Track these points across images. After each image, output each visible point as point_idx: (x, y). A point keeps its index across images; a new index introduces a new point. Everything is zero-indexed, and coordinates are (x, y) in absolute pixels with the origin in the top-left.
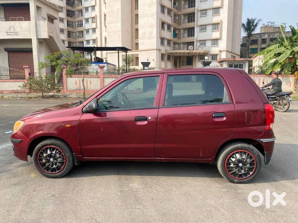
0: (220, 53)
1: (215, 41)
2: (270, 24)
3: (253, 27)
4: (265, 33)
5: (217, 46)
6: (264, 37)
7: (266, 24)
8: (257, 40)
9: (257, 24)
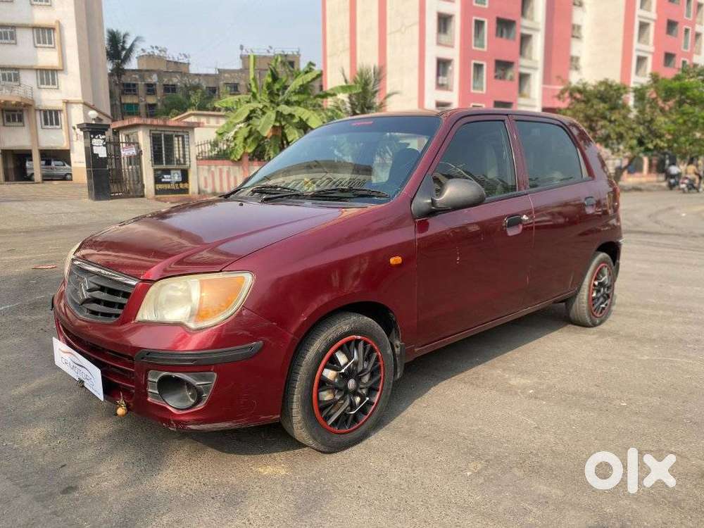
0: (67, 107)
1: (48, 75)
2: (156, 52)
3: (124, 53)
4: (152, 71)
5: (56, 87)
6: (149, 81)
7: (149, 50)
8: (134, 85)
9: (132, 45)
